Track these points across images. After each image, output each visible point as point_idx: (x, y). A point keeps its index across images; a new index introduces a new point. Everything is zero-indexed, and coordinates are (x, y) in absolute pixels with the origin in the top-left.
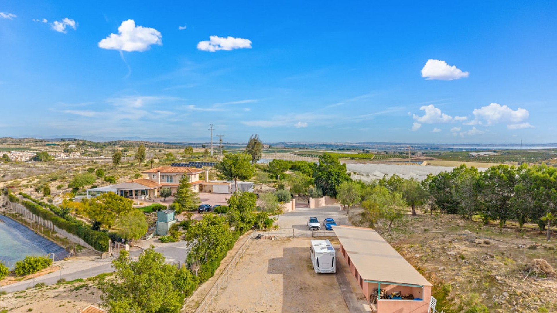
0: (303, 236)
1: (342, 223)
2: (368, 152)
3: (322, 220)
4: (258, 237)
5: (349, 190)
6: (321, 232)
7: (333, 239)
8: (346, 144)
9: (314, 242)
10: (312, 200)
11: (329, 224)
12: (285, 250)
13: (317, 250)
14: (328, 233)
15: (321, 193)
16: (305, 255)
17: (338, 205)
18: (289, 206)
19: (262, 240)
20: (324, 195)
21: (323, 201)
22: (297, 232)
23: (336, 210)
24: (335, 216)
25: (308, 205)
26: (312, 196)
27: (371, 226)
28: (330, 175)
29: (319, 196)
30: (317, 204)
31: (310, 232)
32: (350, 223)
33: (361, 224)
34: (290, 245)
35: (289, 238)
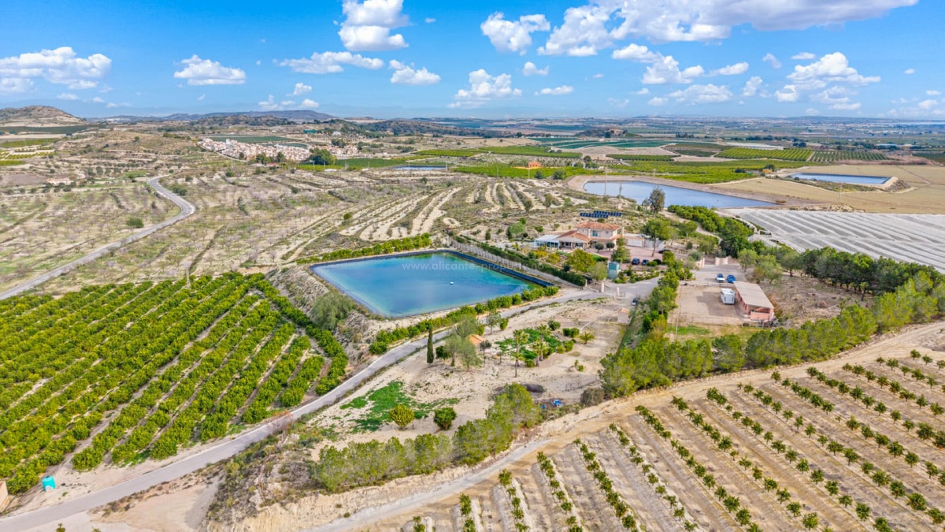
0: (713, 286)
1: (740, 280)
2: (803, 145)
3: (726, 276)
4: (686, 285)
5: (747, 256)
6: (726, 284)
7: (734, 288)
8: (765, 121)
9: (723, 289)
10: (718, 260)
11: (731, 279)
12: (704, 293)
13: (725, 293)
14: (730, 285)
15: (725, 254)
16: (717, 296)
17: (737, 264)
18: (701, 263)
19: (688, 286)
20: (727, 255)
21: (726, 261)
22: (710, 283)
23: (736, 268)
24: (734, 273)
25: (713, 263)
26: (718, 256)
27: (758, 283)
28: (733, 240)
29: (724, 256)
30: (721, 262)
31: (718, 284)
32: (745, 279)
33: (751, 280)
34: (708, 290)
35: (705, 286)
